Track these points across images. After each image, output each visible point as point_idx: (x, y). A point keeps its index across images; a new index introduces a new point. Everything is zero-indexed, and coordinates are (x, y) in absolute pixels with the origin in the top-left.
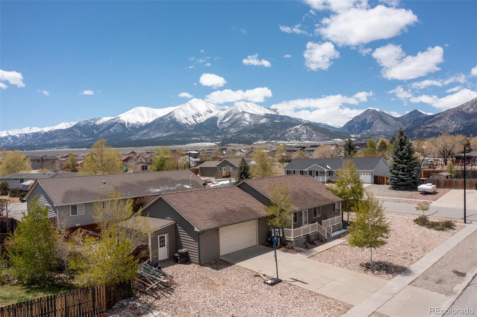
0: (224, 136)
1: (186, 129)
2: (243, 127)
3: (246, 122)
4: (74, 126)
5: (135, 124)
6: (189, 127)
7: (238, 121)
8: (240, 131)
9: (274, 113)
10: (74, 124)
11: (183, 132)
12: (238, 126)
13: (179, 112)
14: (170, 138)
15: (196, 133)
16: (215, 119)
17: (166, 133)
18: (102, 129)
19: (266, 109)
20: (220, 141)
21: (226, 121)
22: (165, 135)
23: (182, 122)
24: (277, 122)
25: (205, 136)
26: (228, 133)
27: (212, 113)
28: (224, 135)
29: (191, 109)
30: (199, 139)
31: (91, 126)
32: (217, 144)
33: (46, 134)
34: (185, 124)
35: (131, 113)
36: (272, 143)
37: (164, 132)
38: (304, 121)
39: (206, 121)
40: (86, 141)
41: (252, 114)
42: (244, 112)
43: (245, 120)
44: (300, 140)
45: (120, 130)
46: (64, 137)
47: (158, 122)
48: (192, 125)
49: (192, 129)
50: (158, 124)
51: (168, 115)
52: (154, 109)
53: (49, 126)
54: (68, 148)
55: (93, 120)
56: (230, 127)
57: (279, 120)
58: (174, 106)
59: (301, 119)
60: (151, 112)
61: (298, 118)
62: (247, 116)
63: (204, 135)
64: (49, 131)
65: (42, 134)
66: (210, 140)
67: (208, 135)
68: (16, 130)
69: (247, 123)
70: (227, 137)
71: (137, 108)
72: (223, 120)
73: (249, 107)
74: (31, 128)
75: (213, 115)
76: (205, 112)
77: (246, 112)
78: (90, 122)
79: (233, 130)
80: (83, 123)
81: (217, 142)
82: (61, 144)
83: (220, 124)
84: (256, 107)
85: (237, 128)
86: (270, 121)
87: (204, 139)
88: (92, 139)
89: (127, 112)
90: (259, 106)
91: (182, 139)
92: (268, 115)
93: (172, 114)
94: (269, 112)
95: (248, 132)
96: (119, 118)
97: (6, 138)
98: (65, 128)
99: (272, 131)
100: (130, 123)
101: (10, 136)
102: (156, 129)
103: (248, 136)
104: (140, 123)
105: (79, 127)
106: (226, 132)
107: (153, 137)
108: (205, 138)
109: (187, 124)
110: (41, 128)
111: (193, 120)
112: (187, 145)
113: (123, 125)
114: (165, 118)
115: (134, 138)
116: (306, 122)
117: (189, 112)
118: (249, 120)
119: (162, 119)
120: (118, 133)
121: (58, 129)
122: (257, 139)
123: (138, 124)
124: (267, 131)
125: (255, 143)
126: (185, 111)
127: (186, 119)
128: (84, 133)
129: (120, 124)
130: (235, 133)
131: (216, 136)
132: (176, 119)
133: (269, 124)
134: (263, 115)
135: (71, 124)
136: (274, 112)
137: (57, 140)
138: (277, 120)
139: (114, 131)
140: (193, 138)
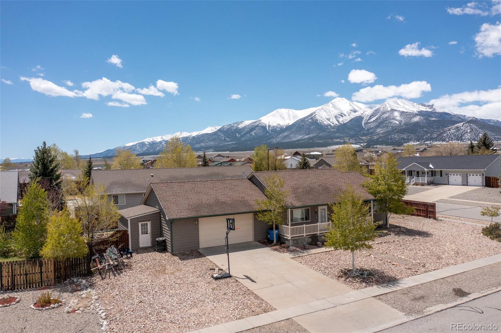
0: (369, 138)
1: (328, 130)
2: (392, 127)
3: (395, 121)
4: (218, 130)
5: (275, 126)
6: (332, 128)
7: (386, 121)
8: (389, 131)
9: (430, 110)
10: (219, 129)
11: (325, 134)
12: (386, 126)
13: (320, 112)
14: (311, 140)
15: (339, 135)
16: (360, 119)
17: (307, 135)
18: (244, 132)
19: (420, 106)
20: (365, 143)
21: (372, 121)
22: (306, 137)
23: (324, 123)
24: (433, 120)
25: (349, 138)
26: (374, 134)
27: (357, 113)
28: (369, 136)
29: (333, 109)
30: (342, 141)
31: (234, 129)
32: (361, 146)
33: (194, 138)
34: (327, 126)
35: (272, 116)
36: (427, 144)
37: (305, 134)
38: (468, 118)
39: (350, 121)
40: (229, 144)
41: (403, 112)
42: (393, 110)
43: (394, 119)
44: (462, 140)
45: (261, 133)
46: (209, 141)
47: (299, 124)
48: (335, 126)
49: (335, 130)
50: (299, 126)
51: (309, 116)
52: (296, 111)
53: (196, 131)
54: (213, 151)
55: (235, 123)
56: (378, 126)
57: (436, 118)
58: (315, 107)
59: (465, 116)
60: (291, 114)
61: (460, 115)
62: (396, 114)
63: (347, 137)
64: (196, 136)
65: (191, 138)
66: (354, 142)
67: (352, 137)
68: (169, 135)
69: (397, 122)
70: (373, 138)
71: (277, 110)
72: (369, 120)
73: (399, 105)
74: (181, 133)
75: (357, 114)
76: (348, 112)
77: (396, 110)
78: (233, 126)
79: (380, 131)
80: (227, 127)
81: (362, 144)
82: (207, 148)
83: (365, 124)
84: (408, 104)
85: (385, 128)
86: (424, 119)
87: (347, 140)
88: (235, 142)
89: (268, 115)
90: (411, 102)
91: (324, 141)
92: (422, 112)
93: (313, 115)
94: (423, 109)
95: (397, 132)
96: (260, 120)
97: (161, 142)
98: (211, 132)
99: (427, 131)
100: (270, 126)
101: (164, 140)
102: (297, 131)
103: (398, 136)
104: (281, 126)
105: (222, 131)
106: (372, 133)
107: (294, 140)
108: (349, 139)
109: (330, 125)
110: (190, 133)
111: (335, 120)
112: (328, 147)
113: (264, 128)
114: (306, 119)
115: (274, 141)
116: (470, 119)
117: (331, 112)
118: (399, 119)
119: (303, 120)
120: (259, 136)
121: (204, 134)
122: (408, 140)
123: (279, 126)
124: (420, 131)
125: (405, 144)
126: (327, 111)
127: (328, 120)
128: (228, 137)
129: (261, 127)
130: (383, 133)
131: (360, 137)
132: (317, 120)
133: (423, 123)
134: (416, 112)
135: (216, 129)
136: (430, 108)
137: (203, 144)
138: (433, 117)
139: (256, 134)
140: (335, 140)
